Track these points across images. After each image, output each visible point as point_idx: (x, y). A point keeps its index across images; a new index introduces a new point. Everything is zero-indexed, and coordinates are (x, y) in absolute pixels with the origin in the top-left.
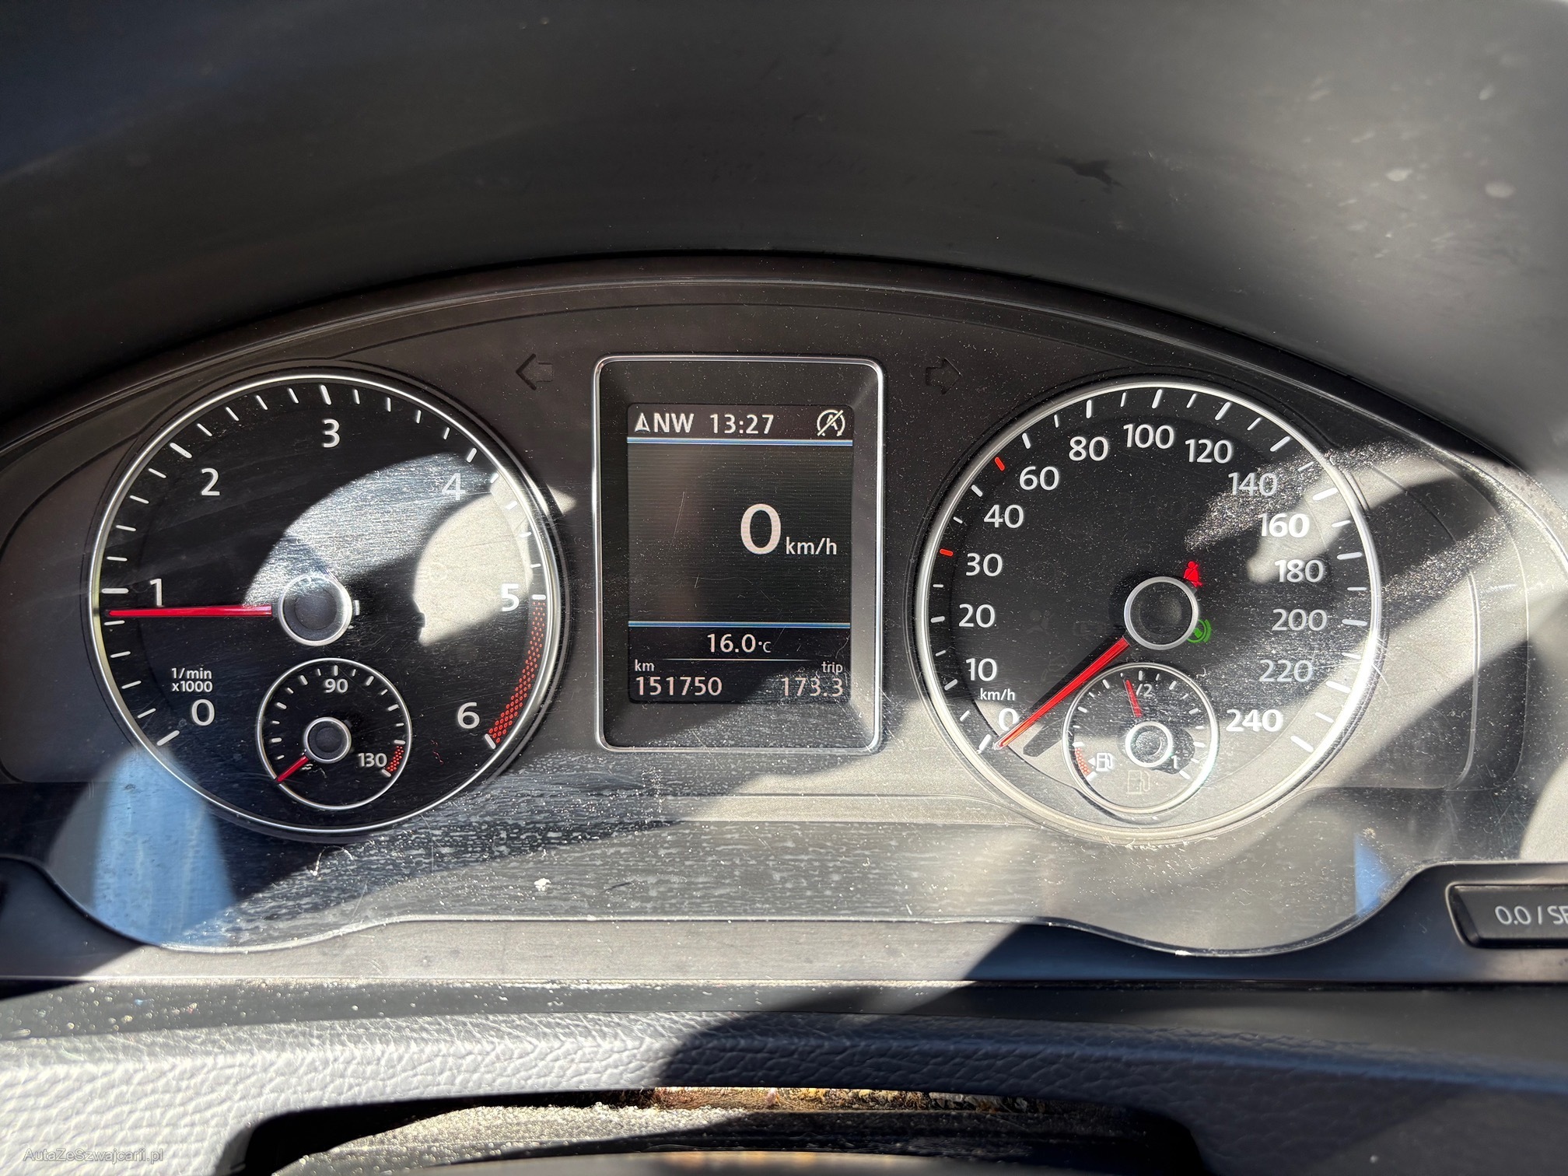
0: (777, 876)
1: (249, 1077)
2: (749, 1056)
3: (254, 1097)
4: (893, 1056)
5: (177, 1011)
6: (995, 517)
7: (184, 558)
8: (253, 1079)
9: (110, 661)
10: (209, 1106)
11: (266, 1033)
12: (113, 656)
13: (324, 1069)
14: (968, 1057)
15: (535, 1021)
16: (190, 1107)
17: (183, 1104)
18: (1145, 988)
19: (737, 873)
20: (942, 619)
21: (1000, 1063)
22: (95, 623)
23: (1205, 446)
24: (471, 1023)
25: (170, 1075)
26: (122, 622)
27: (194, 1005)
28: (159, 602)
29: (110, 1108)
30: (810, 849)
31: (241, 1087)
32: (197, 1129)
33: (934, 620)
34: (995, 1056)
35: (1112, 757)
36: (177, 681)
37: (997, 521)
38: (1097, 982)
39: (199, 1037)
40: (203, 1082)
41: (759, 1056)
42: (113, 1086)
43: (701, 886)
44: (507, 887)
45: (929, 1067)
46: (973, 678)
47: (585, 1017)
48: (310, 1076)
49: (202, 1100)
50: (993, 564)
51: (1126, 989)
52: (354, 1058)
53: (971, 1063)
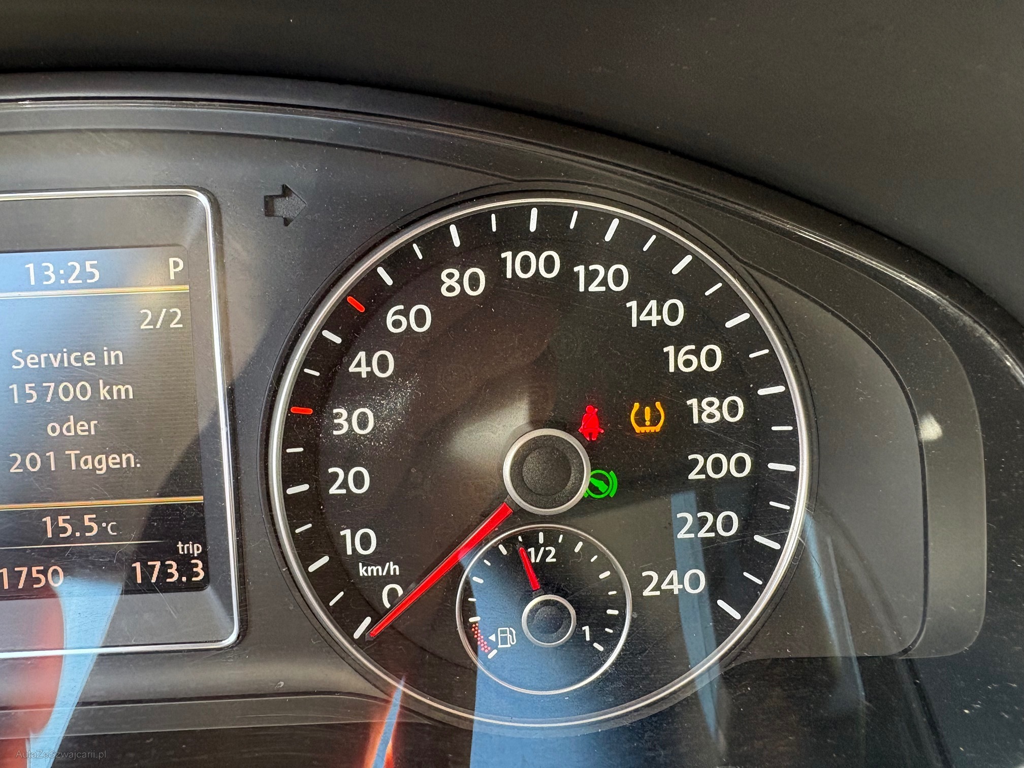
6: (361, 366)
20: (303, 488)
23: (596, 272)
33: (293, 490)
46: (349, 552)
50: (363, 420)
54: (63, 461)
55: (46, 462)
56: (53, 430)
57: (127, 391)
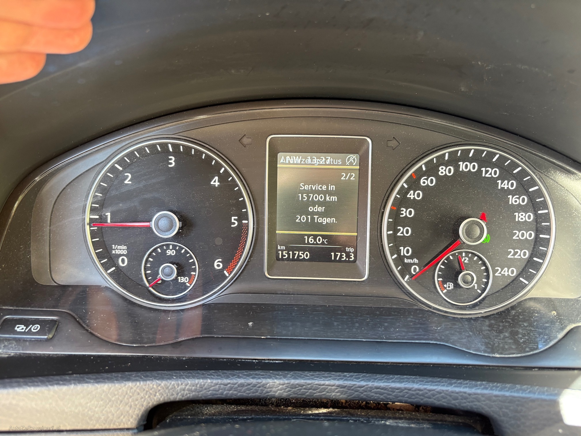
3: (153, 397)
5: (124, 366)
6: (411, 195)
7: (121, 205)
8: (153, 390)
10: (137, 400)
11: (157, 374)
12: (93, 240)
13: (178, 387)
15: (251, 373)
16: (130, 400)
20: (391, 232)
21: (421, 392)
22: (87, 228)
23: (489, 170)
24: (228, 373)
26: (97, 228)
27: (130, 364)
28: (109, 221)
30: (347, 314)
35: (452, 284)
36: (114, 249)
38: (454, 365)
39: (133, 375)
40: (135, 391)
41: (333, 387)
43: (308, 326)
44: (238, 325)
46: (402, 254)
47: (269, 372)
48: (172, 390)
49: (135, 398)
50: (410, 213)
51: (465, 368)
52: (188, 384)
53: (411, 392)
54: (313, 219)
55: (307, 219)
56: (311, 209)
57: (335, 198)
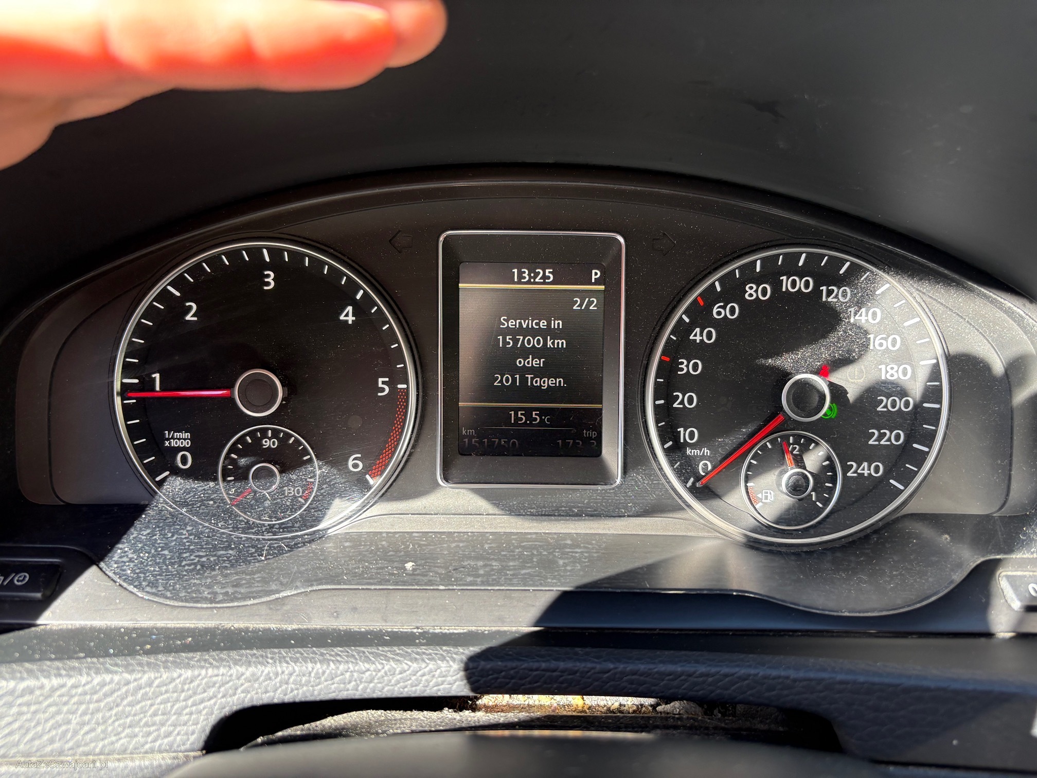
0: (561, 562)
1: (228, 683)
2: (548, 674)
3: (231, 696)
4: (641, 675)
5: (179, 642)
6: (697, 336)
7: (177, 358)
8: (231, 684)
9: (127, 426)
10: (202, 701)
11: (238, 656)
12: (129, 423)
13: (275, 678)
14: (690, 675)
15: (409, 651)
16: (190, 702)
17: (185, 700)
18: (802, 635)
19: (535, 560)
20: (662, 402)
21: (710, 679)
22: (118, 401)
23: (833, 291)
24: (368, 652)
25: (178, 681)
26: (135, 401)
27: (190, 639)
28: (158, 388)
29: (139, 702)
30: (582, 545)
31: (222, 689)
32: (194, 716)
33: (658, 402)
34: (708, 675)
35: (772, 492)
36: (168, 439)
37: (698, 338)
38: (770, 631)
39: (196, 657)
40: (198, 686)
41: (555, 674)
42: (140, 688)
43: (512, 568)
44: (387, 567)
45: (665, 682)
46: (682, 441)
47: (441, 649)
48: (266, 683)
49: (198, 698)
50: (695, 367)
51: (790, 636)
52: (294, 672)
53: (692, 679)
54: (524, 380)
55: (514, 380)
56: (520, 362)
57: (562, 343)
